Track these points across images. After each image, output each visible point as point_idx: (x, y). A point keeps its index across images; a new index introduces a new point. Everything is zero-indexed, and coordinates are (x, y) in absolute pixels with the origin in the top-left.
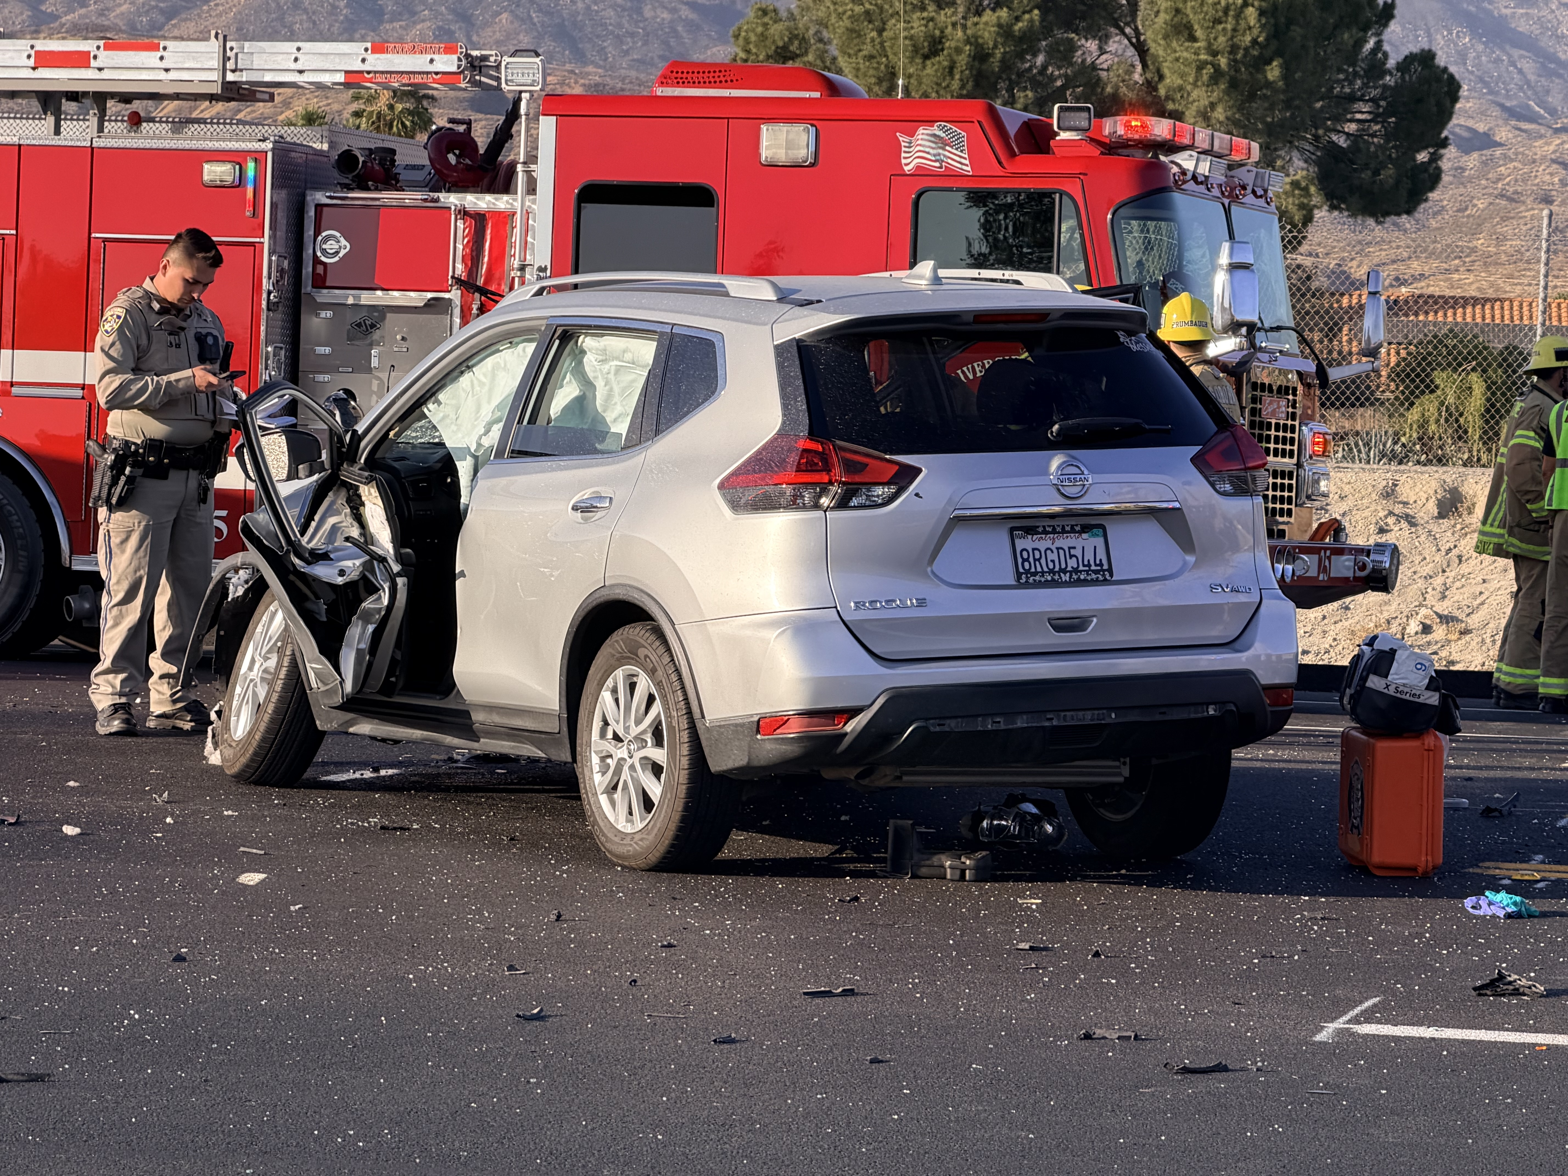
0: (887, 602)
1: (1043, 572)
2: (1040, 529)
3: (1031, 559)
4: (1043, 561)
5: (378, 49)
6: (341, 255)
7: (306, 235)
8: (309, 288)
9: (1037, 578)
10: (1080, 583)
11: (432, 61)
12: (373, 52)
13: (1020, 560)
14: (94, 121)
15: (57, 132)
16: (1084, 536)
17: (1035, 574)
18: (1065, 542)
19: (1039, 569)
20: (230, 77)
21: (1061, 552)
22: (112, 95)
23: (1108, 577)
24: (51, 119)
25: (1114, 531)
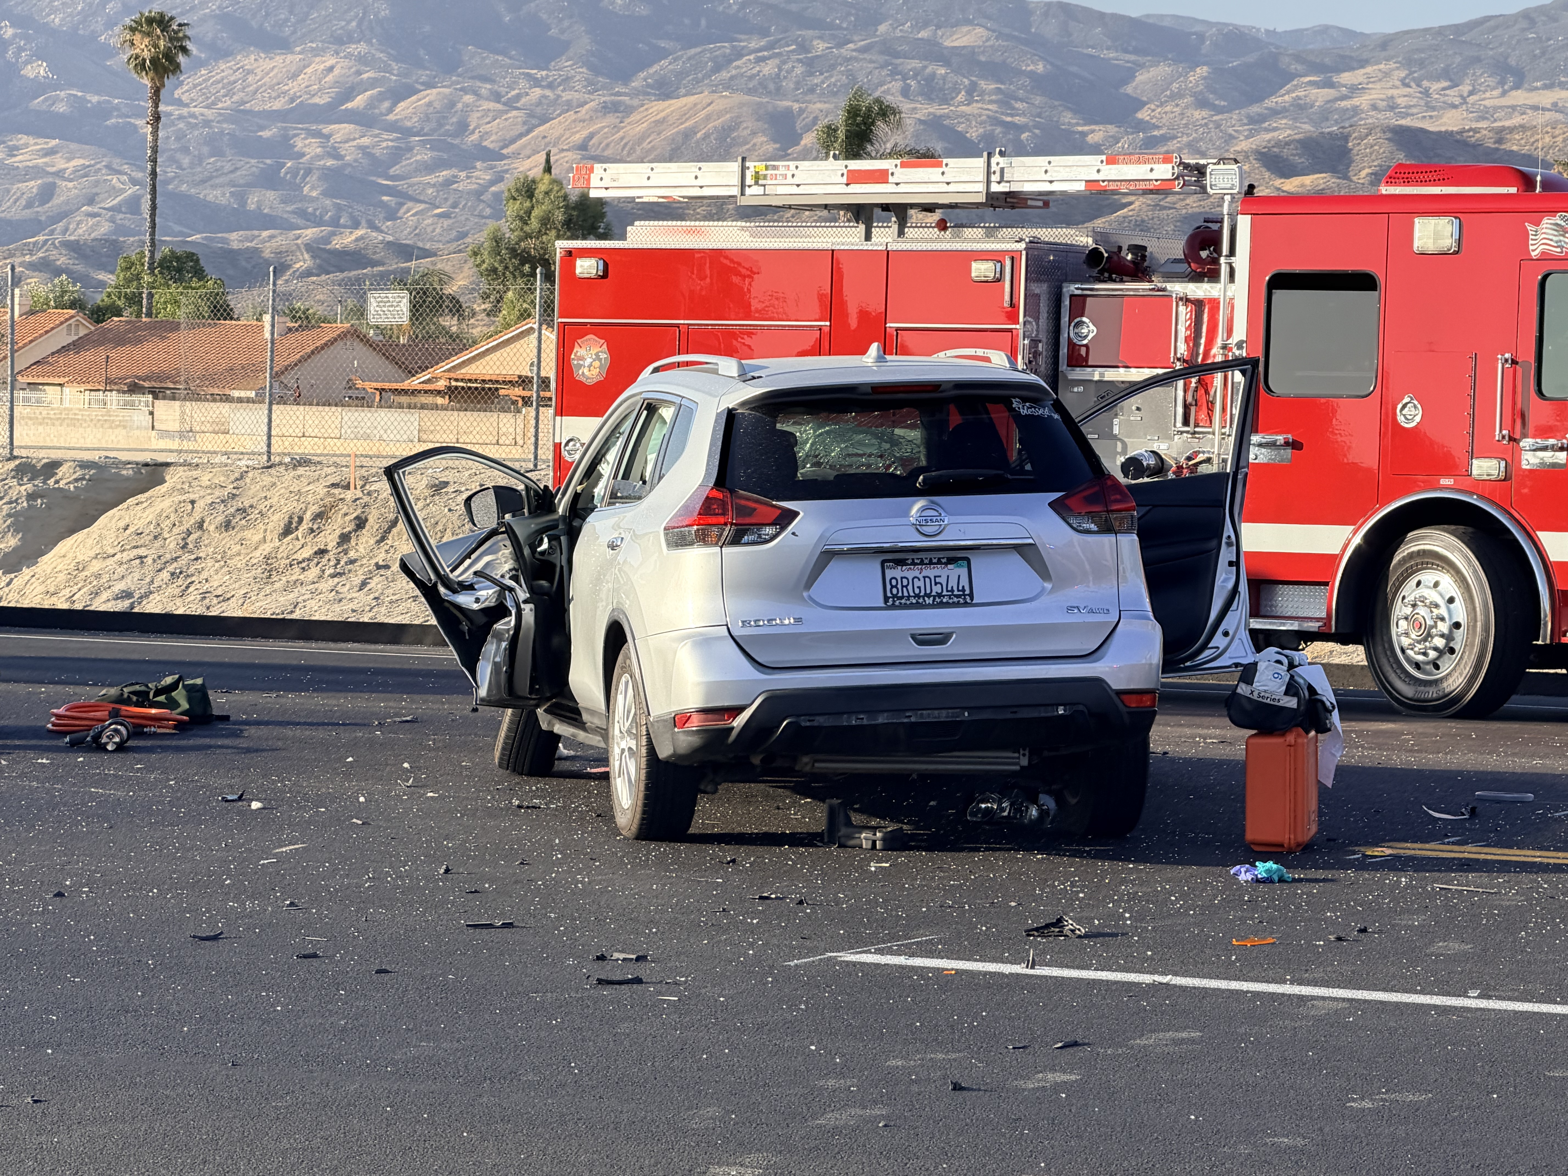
0: (769, 621)
1: (909, 597)
2: (909, 562)
3: (899, 586)
4: (910, 587)
5: (1111, 161)
6: (1089, 338)
7: (1062, 322)
8: (1065, 367)
9: (903, 601)
10: (942, 605)
11: (1152, 170)
12: (1108, 163)
13: (888, 587)
14: (895, 228)
15: (868, 237)
16: (950, 566)
17: (902, 597)
18: (931, 572)
19: (906, 594)
20: (995, 188)
21: (927, 580)
22: (912, 206)
23: (968, 600)
24: (862, 227)
25: (977, 562)
